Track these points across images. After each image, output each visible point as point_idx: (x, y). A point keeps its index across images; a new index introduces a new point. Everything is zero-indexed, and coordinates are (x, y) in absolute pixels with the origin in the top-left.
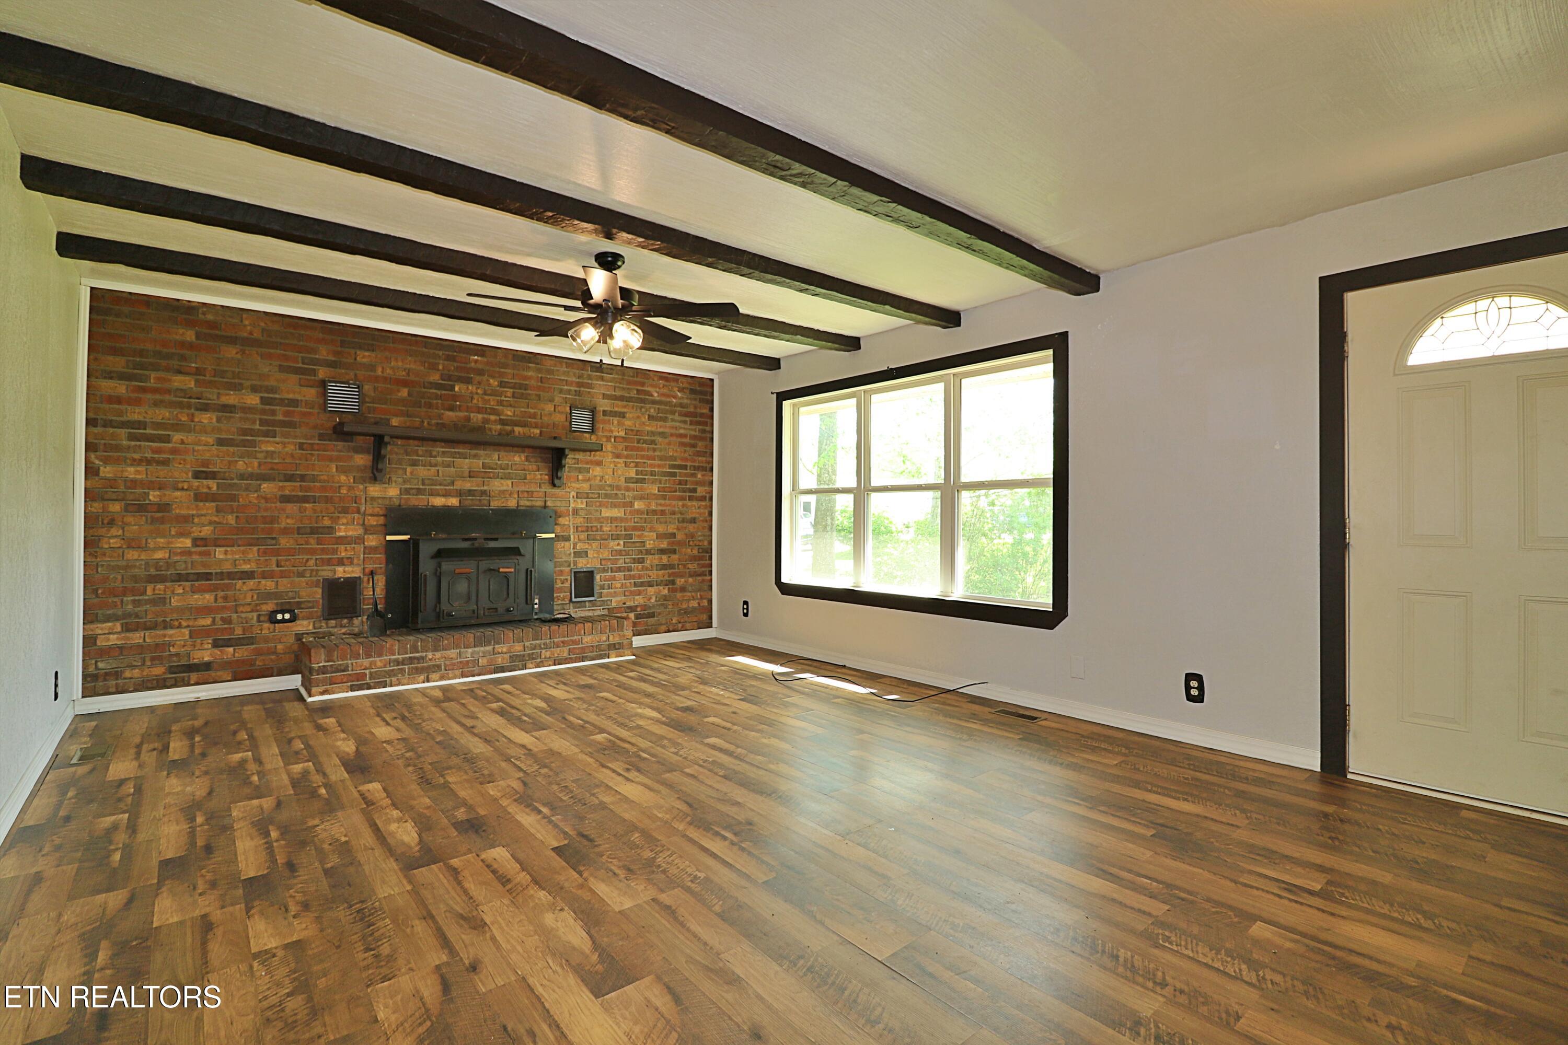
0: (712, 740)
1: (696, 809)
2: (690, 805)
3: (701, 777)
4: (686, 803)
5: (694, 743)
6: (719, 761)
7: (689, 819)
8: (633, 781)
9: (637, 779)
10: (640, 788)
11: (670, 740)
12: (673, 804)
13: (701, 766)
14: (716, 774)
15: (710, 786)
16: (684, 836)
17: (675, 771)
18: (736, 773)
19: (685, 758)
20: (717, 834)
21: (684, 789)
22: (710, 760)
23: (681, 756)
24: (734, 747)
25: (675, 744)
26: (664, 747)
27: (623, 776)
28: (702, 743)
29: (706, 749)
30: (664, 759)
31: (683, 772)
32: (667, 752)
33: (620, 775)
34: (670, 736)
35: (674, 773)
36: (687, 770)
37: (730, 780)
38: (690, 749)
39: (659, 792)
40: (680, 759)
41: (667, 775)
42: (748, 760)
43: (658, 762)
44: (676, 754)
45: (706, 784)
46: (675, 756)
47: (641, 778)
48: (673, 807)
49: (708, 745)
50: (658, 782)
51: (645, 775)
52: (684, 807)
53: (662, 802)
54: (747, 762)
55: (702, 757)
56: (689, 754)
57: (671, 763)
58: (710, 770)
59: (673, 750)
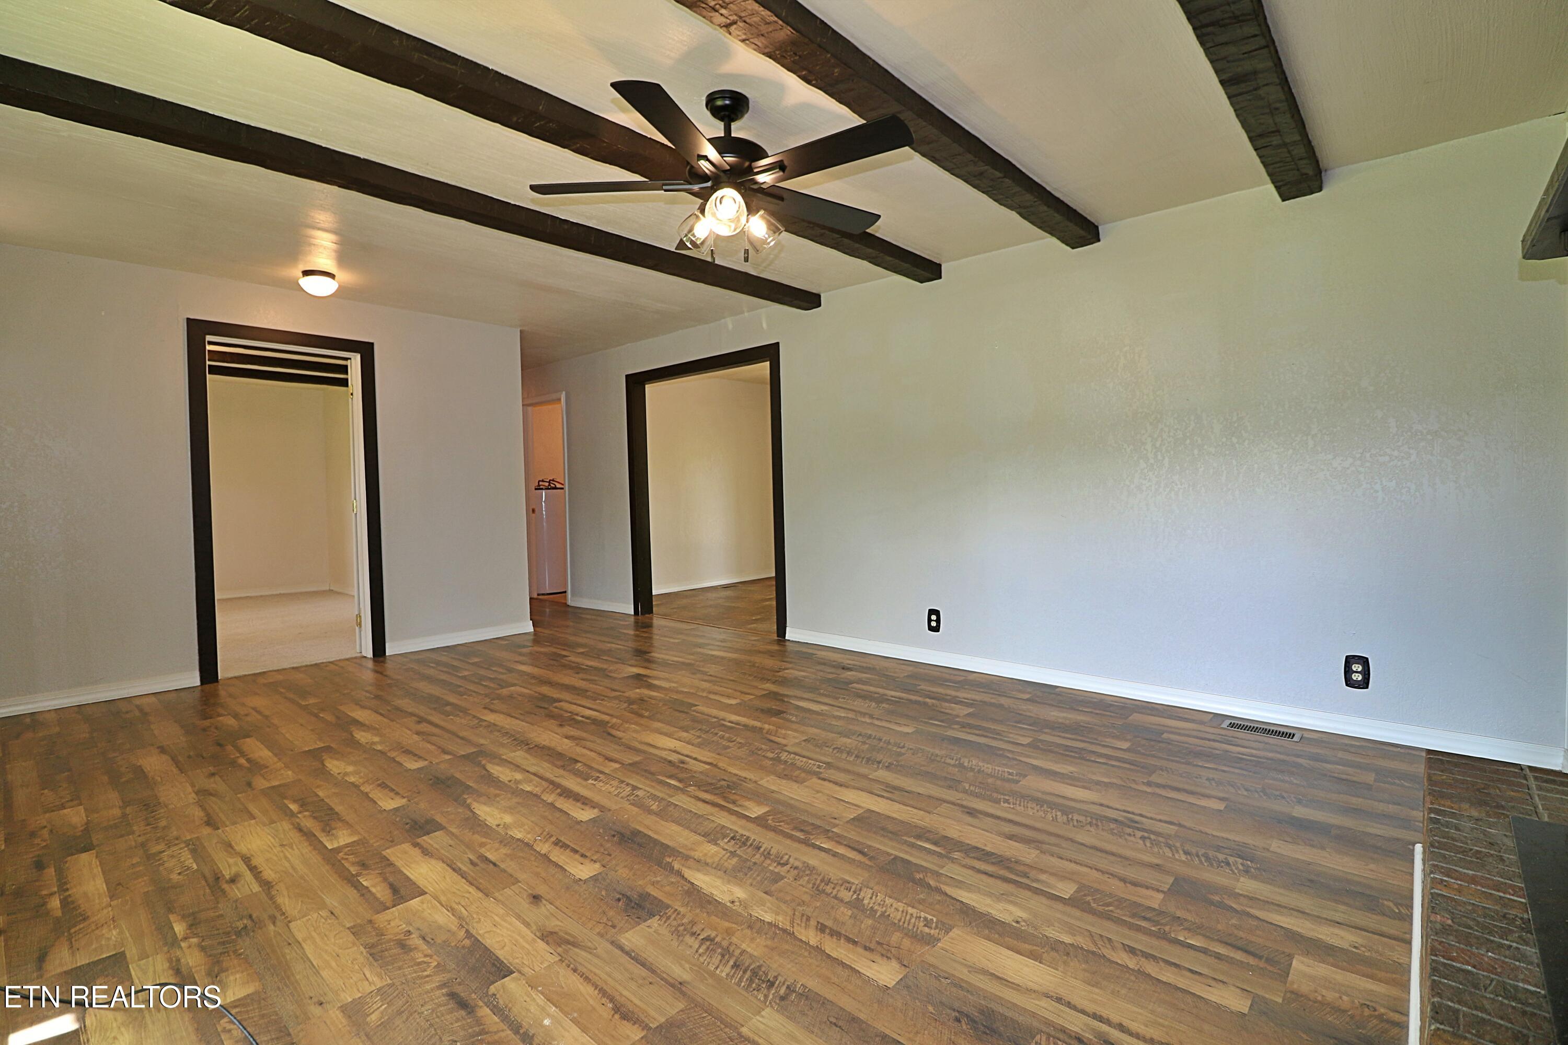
0: (585, 815)
1: (604, 732)
2: (609, 734)
3: (601, 760)
4: (614, 736)
5: (614, 807)
6: (579, 780)
7: (609, 725)
8: (670, 750)
9: (666, 752)
10: (659, 745)
11: (649, 811)
12: (624, 734)
13: (601, 772)
14: (585, 765)
15: (592, 751)
16: (612, 716)
17: (630, 764)
18: (563, 766)
19: (623, 782)
20: (587, 718)
21: (616, 747)
22: (590, 781)
23: (628, 784)
24: (557, 805)
25: (639, 804)
26: (654, 797)
27: (682, 755)
28: (602, 809)
29: (597, 798)
30: (647, 778)
31: (620, 763)
32: (647, 789)
33: (687, 756)
34: (650, 820)
35: (630, 762)
36: (617, 766)
37: (571, 759)
38: (617, 795)
39: (641, 743)
40: (628, 781)
41: (637, 759)
42: (544, 783)
43: (652, 774)
44: (635, 788)
45: (595, 752)
46: (635, 784)
47: (664, 754)
48: (624, 732)
49: (593, 805)
50: (644, 752)
51: (661, 758)
52: (614, 732)
53: (635, 735)
54: (546, 780)
55: (601, 784)
56: (617, 787)
57: (638, 774)
58: (591, 768)
59: (640, 793)
